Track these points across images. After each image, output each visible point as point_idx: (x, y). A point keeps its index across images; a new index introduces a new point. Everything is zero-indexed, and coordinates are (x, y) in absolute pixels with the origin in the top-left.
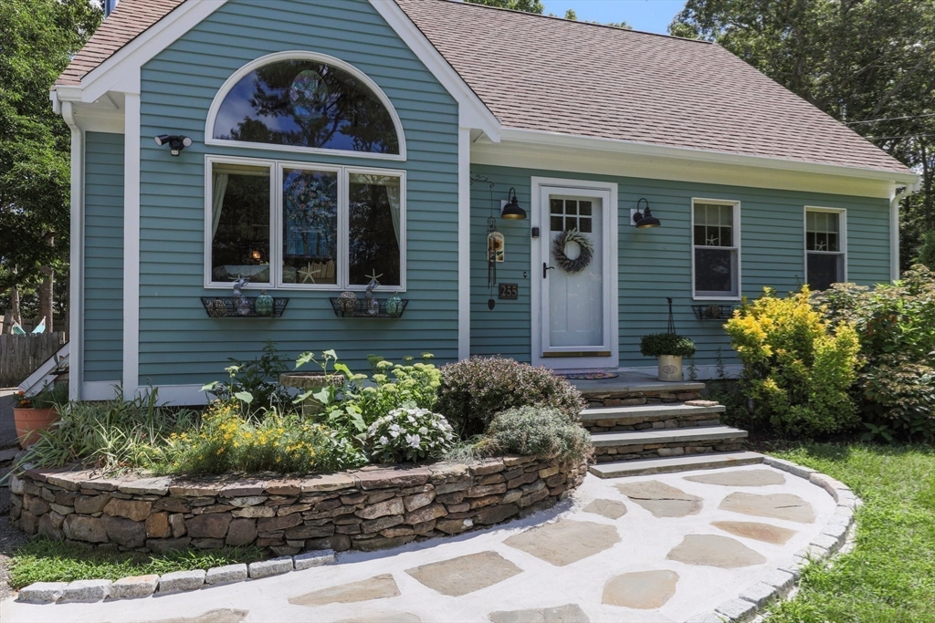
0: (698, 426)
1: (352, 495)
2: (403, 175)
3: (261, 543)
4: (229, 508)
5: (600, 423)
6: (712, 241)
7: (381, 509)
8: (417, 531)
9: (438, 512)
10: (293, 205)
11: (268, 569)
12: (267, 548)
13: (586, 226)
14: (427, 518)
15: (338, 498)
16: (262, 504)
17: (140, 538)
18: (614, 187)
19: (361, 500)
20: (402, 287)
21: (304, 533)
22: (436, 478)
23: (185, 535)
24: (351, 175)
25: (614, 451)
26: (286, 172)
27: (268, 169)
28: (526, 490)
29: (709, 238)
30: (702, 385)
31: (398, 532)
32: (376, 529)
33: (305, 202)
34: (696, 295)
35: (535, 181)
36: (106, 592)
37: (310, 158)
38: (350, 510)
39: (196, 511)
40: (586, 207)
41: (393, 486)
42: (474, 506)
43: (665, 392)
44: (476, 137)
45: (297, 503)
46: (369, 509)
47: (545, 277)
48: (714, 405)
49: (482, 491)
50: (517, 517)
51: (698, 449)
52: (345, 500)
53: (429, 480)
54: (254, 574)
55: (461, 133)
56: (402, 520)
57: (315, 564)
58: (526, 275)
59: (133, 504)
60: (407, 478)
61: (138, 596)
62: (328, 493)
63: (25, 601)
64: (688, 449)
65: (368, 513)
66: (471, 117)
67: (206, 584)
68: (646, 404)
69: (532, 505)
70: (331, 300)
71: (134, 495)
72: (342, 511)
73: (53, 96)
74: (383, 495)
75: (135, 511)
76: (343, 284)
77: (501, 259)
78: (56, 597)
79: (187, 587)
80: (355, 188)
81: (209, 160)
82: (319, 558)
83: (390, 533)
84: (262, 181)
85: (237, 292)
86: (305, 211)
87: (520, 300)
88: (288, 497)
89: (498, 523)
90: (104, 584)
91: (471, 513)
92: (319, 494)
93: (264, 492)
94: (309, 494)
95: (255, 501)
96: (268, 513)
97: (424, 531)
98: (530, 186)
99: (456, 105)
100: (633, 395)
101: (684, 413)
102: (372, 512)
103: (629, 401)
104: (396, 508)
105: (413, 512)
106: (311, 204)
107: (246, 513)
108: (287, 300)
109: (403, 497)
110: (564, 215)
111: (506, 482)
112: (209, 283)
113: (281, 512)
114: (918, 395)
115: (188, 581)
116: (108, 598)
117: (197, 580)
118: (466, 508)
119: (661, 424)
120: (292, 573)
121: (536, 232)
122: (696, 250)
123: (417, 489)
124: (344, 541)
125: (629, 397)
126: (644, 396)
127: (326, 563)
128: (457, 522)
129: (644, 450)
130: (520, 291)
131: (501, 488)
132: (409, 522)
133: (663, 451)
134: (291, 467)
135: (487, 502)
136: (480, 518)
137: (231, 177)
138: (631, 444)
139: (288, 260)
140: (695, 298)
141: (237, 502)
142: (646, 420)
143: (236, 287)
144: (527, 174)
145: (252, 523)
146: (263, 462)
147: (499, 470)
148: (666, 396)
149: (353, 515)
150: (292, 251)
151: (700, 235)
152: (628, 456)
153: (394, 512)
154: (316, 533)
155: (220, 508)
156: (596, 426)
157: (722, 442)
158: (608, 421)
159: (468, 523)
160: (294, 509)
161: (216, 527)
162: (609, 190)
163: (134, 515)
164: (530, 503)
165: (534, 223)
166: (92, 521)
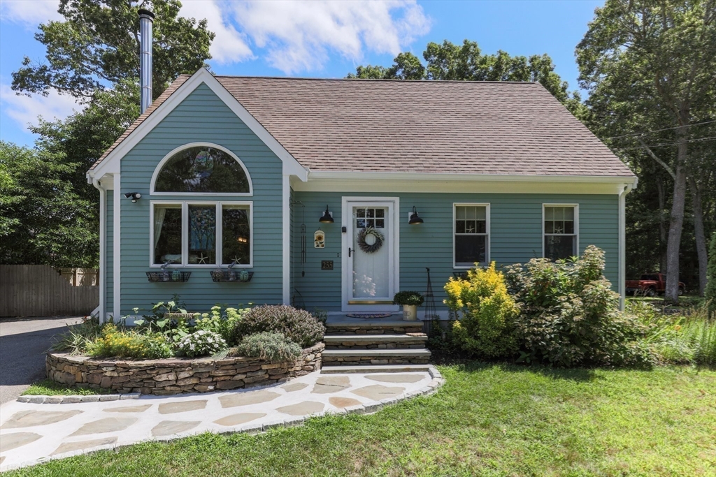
0: (409, 348)
1: (151, 370)
2: (251, 204)
3: (113, 388)
4: (101, 371)
5: (344, 344)
6: (470, 230)
7: (164, 377)
8: (182, 389)
9: (194, 381)
10: (195, 223)
11: (108, 398)
12: (116, 390)
13: (381, 224)
14: (187, 383)
15: (145, 370)
16: (114, 371)
17: (74, 382)
18: (397, 199)
19: (155, 372)
20: (251, 265)
21: (129, 385)
22: (193, 365)
23: (87, 382)
24: (223, 206)
25: (342, 360)
26: (190, 207)
27: (180, 205)
28: (249, 374)
29: (468, 228)
30: (422, 324)
31: (172, 388)
32: (161, 386)
33: (200, 221)
34: (456, 265)
35: (344, 199)
36: (44, 401)
37: (203, 199)
38: (149, 376)
39: (91, 372)
40: (380, 212)
41: (170, 367)
42: (214, 380)
43: (397, 327)
44: (294, 179)
45: (128, 371)
46: (159, 376)
47: (350, 256)
48: (422, 336)
49: (220, 373)
50: (243, 387)
51: (398, 361)
52: (148, 372)
53: (190, 365)
54: (101, 399)
55: (284, 177)
56: (175, 383)
57: (129, 398)
58: (339, 255)
59: (71, 367)
60: (178, 364)
61: (55, 403)
62: (140, 368)
63: (20, 401)
64: (391, 361)
65: (157, 378)
66: (290, 168)
67: (82, 401)
68: (384, 334)
69: (255, 382)
70: (212, 273)
71: (73, 363)
72: (145, 376)
73: (87, 176)
74: (165, 371)
75: (72, 370)
76: (219, 264)
77: (323, 246)
78: (28, 400)
79: (74, 401)
80: (226, 212)
81: (152, 203)
82: (131, 396)
83: (168, 388)
84: (178, 211)
85: (162, 269)
86: (200, 226)
87: (335, 270)
88: (125, 368)
89: (230, 389)
90: (44, 397)
91: (214, 383)
92: (136, 368)
93: (115, 366)
94: (133, 367)
95: (111, 369)
96: (116, 375)
97: (185, 389)
98: (341, 202)
99: (282, 162)
100: (375, 328)
101: (400, 340)
102: (160, 378)
103: (373, 331)
104: (172, 377)
105: (181, 380)
106: (203, 222)
107: (108, 374)
108: (190, 272)
109: (176, 372)
110: (375, 218)
111: (236, 369)
112: (152, 265)
113: (121, 375)
114: (542, 334)
115: (74, 399)
116: (45, 403)
117: (78, 399)
118: (210, 380)
119: (385, 346)
120: (118, 401)
121: (344, 230)
122: (456, 236)
123: (183, 369)
124: (147, 390)
125: (372, 329)
126: (382, 329)
127: (134, 398)
128: (205, 387)
129: (361, 360)
130: (335, 265)
131: (231, 372)
132: (178, 384)
133: (373, 361)
134: (136, 356)
135: (222, 378)
136: (218, 386)
137: (167, 210)
138: (352, 356)
139: (191, 252)
140: (455, 267)
141: (104, 369)
142: (374, 343)
143: (162, 267)
144: (339, 195)
145: (109, 379)
146: (126, 353)
147: (231, 363)
148: (398, 330)
149: (151, 379)
150: (193, 247)
151: (460, 226)
152: (351, 363)
153: (170, 379)
154: (134, 385)
155: (99, 371)
156: (342, 345)
157: (414, 358)
158: (349, 342)
159: (211, 388)
160: (126, 374)
161: (97, 380)
162: (394, 202)
163: (72, 372)
164: (252, 381)
165: (344, 224)
166: (61, 374)
